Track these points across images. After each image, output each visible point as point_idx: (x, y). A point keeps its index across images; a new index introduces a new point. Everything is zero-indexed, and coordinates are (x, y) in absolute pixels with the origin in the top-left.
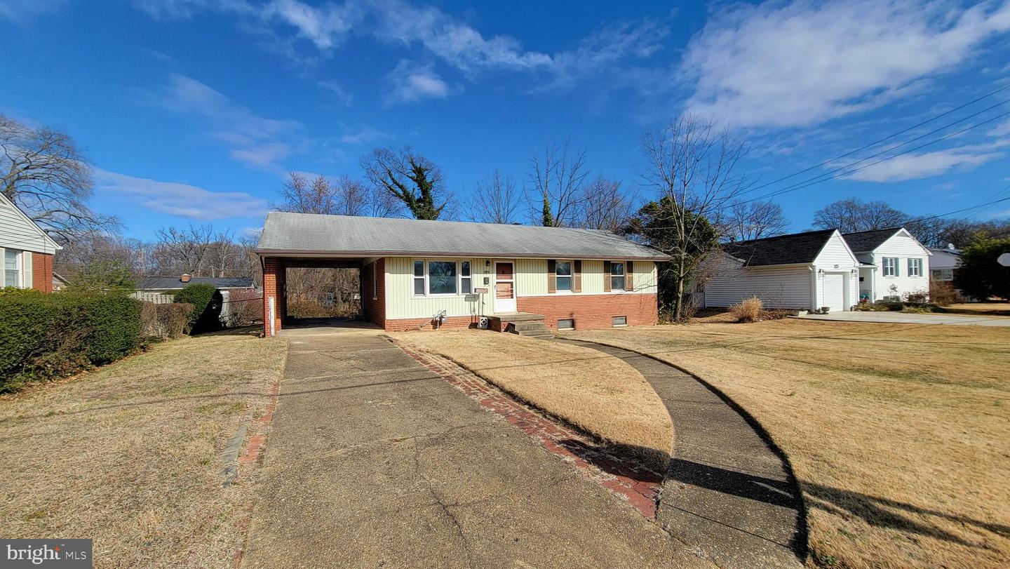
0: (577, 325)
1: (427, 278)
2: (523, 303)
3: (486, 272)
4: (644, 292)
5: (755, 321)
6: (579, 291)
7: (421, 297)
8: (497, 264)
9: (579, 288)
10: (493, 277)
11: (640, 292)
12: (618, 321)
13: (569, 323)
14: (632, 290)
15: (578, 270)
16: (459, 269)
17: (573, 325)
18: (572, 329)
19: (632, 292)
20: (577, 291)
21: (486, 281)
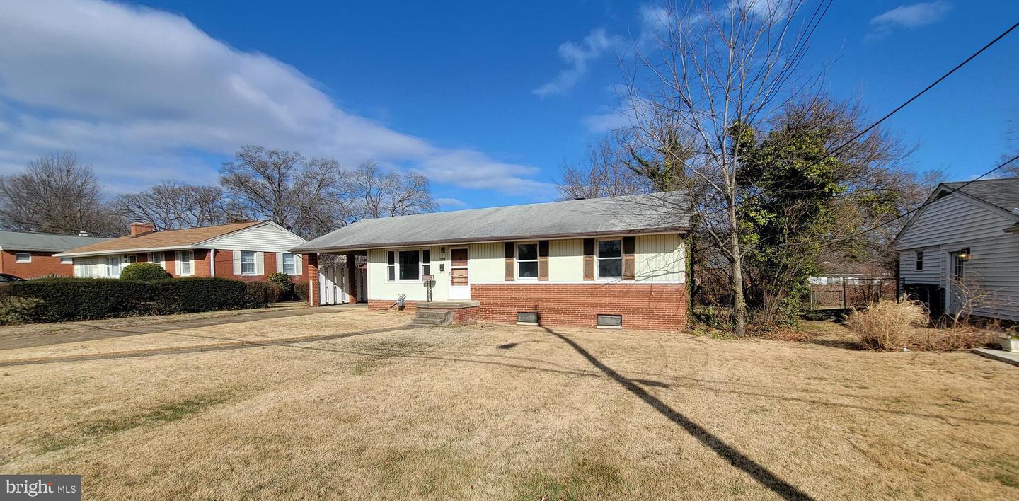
0: (544, 320)
1: (397, 266)
2: (478, 291)
3: (442, 259)
4: (656, 281)
5: (891, 350)
6: (545, 278)
7: (392, 282)
8: (453, 251)
9: (545, 274)
10: (448, 264)
11: (649, 281)
12: (608, 320)
13: (533, 317)
14: (633, 277)
15: (545, 253)
16: (421, 257)
17: (539, 320)
18: (537, 324)
19: (633, 282)
20: (542, 278)
21: (442, 268)
